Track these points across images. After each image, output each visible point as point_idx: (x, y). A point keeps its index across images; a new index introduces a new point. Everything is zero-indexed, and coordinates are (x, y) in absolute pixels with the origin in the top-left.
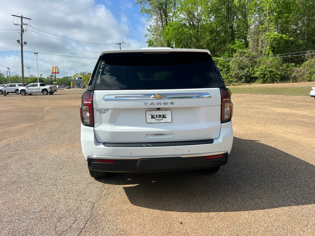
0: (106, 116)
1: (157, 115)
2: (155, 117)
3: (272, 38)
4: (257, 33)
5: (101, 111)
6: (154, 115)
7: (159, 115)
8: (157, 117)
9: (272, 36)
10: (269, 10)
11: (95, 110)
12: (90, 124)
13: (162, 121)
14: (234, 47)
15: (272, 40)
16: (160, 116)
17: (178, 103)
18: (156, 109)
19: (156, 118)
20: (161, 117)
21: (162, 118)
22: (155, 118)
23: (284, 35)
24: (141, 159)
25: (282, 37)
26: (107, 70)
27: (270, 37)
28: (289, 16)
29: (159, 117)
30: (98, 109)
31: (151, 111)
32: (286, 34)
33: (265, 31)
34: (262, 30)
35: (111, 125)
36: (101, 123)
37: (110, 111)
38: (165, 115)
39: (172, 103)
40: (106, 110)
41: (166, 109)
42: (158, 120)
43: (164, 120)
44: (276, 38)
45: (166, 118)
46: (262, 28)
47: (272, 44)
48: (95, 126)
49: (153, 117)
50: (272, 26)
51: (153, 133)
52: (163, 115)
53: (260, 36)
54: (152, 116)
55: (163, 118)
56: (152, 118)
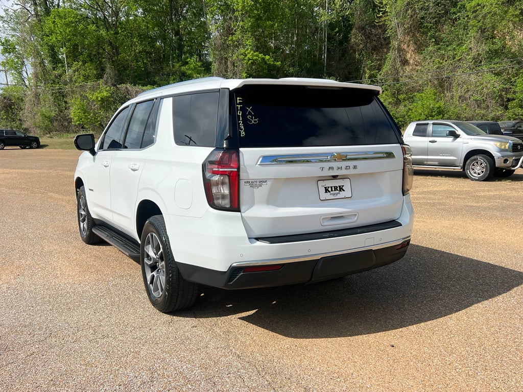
0: (261, 192)
1: (331, 187)
2: (330, 189)
3: (249, 59)
4: (225, 47)
5: (254, 184)
6: (329, 187)
7: (334, 187)
8: (332, 190)
9: (248, 56)
10: (242, 11)
11: (242, 183)
12: (231, 207)
13: (339, 196)
14: (187, 69)
15: (250, 62)
16: (336, 188)
17: (363, 167)
18: (332, 178)
19: (332, 192)
20: (338, 190)
21: (338, 192)
22: (329, 192)
23: (267, 57)
24: (323, 259)
25: (263, 59)
26: (250, 114)
27: (247, 58)
28: (272, 26)
29: (335, 190)
30: (248, 181)
31: (324, 180)
32: (269, 55)
33: (236, 46)
34: (231, 44)
35: (270, 206)
36: (252, 204)
37: (269, 183)
38: (343, 186)
39: (355, 167)
40: (263, 181)
41: (344, 177)
42: (334, 194)
43: (342, 194)
44: (255, 60)
45: (344, 190)
46: (232, 40)
47: (248, 70)
48: (242, 211)
49: (327, 190)
50: (247, 39)
51: (329, 216)
52: (340, 186)
53: (230, 55)
54: (326, 188)
55: (340, 191)
56: (326, 192)
